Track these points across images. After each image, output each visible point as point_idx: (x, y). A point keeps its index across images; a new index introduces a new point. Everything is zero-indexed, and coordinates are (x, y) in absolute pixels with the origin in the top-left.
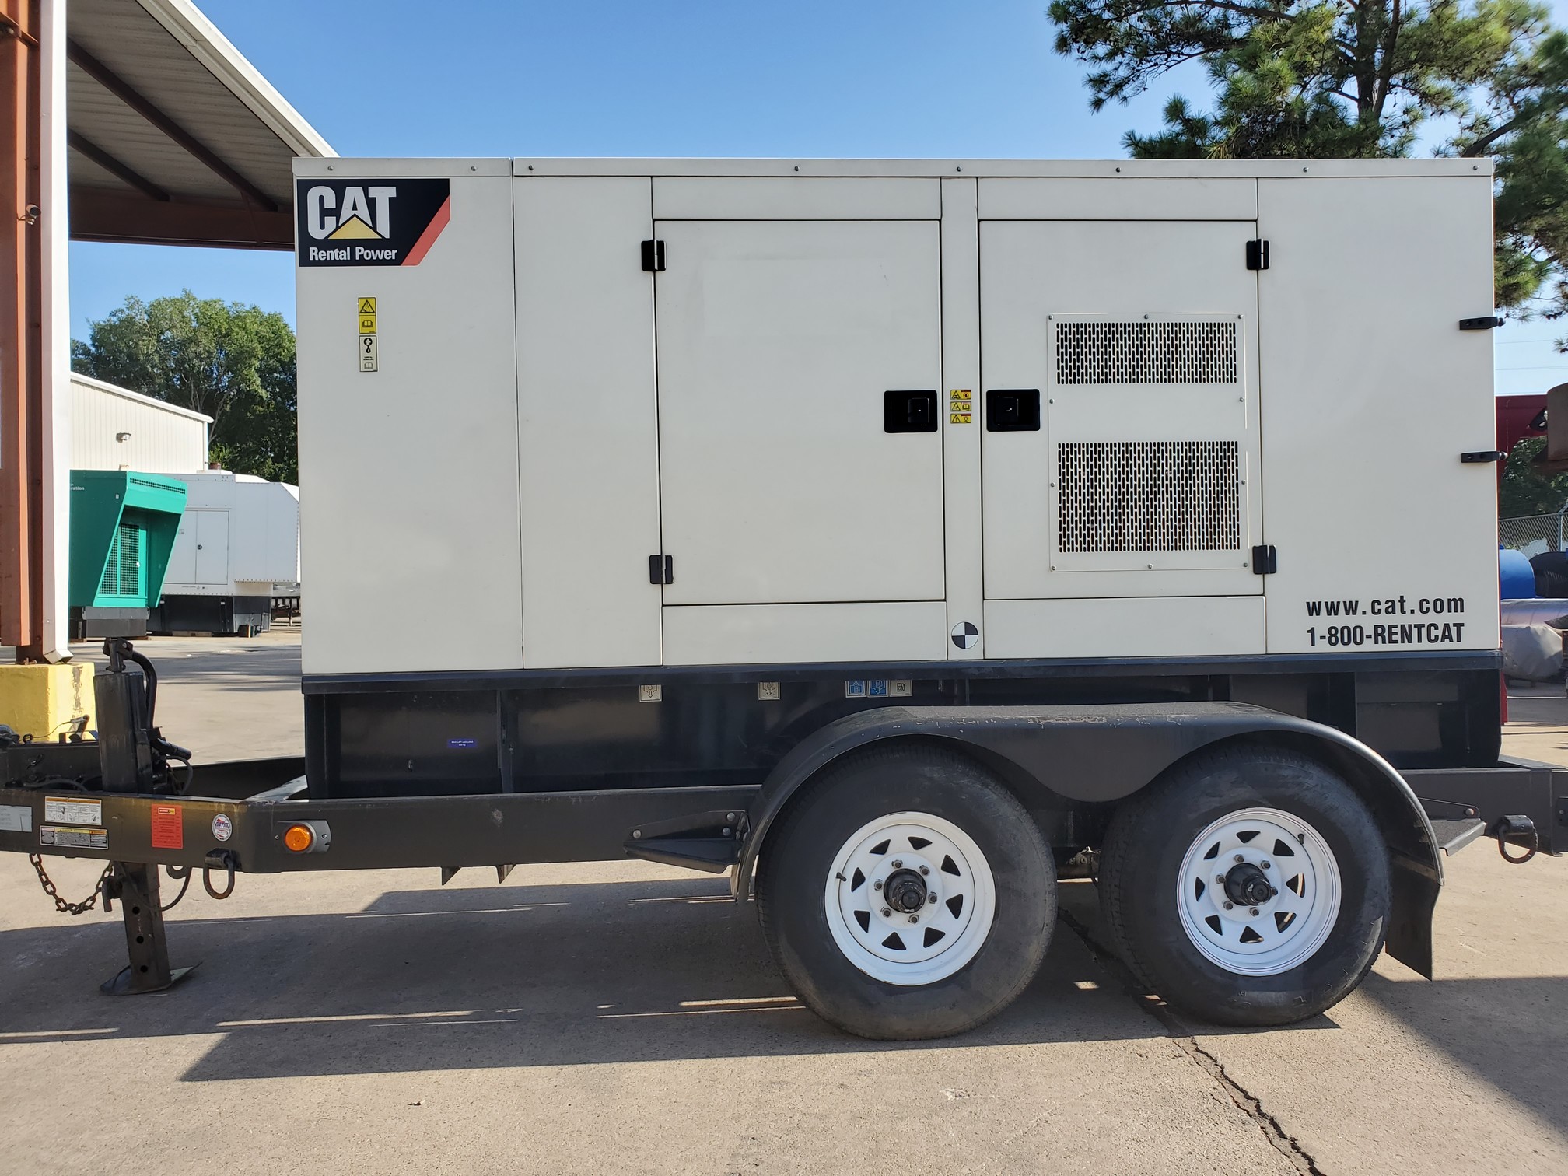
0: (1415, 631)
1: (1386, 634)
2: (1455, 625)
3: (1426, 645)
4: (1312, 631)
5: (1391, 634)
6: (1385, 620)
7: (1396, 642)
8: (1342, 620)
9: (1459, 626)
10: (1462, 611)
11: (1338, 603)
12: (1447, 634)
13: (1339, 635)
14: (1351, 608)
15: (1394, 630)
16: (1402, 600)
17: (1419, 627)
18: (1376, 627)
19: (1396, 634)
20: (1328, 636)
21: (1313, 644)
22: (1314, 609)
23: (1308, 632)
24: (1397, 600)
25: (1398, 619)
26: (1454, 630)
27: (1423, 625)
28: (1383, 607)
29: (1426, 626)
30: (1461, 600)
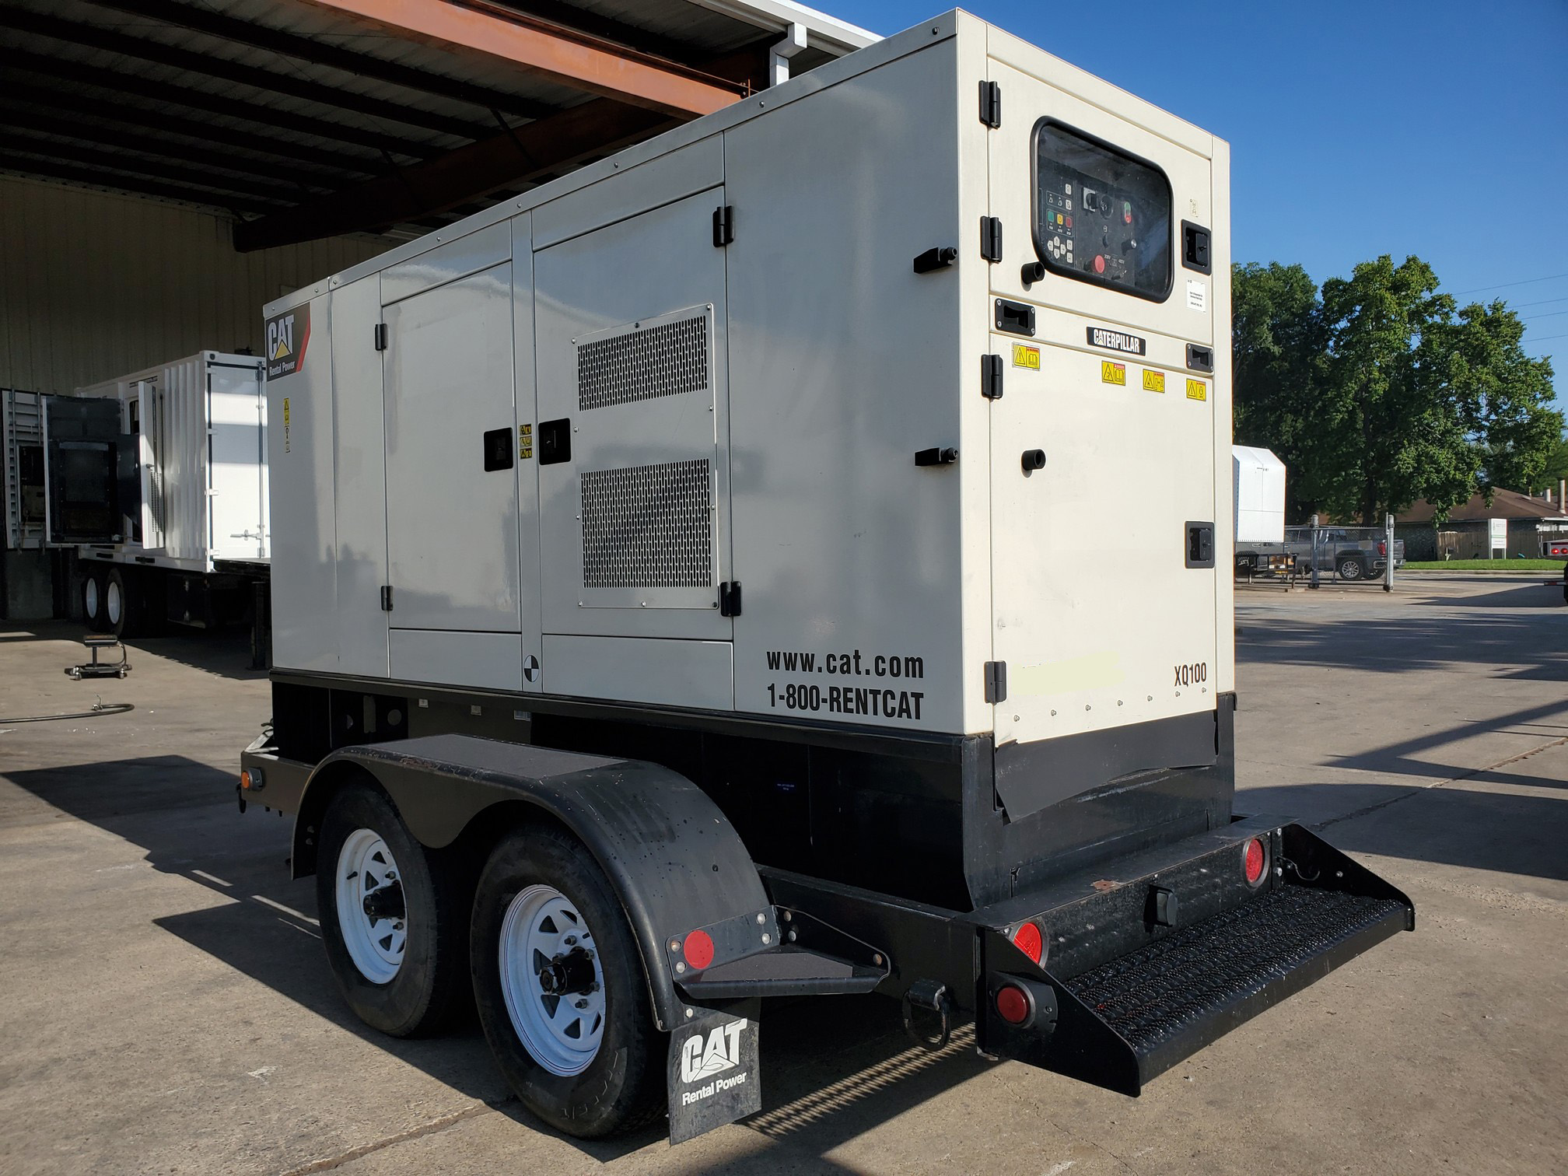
0: (870, 697)
1: (841, 700)
2: (913, 695)
3: (881, 720)
4: (772, 688)
5: (847, 700)
6: (841, 681)
7: (851, 711)
8: (800, 677)
9: (918, 696)
10: (921, 676)
11: (796, 655)
12: (904, 707)
13: (796, 696)
14: (808, 663)
15: (849, 695)
16: (857, 657)
17: (875, 693)
18: (832, 689)
19: (851, 700)
20: (786, 695)
21: (773, 705)
22: (773, 661)
23: (769, 688)
24: (852, 656)
25: (851, 681)
26: (912, 701)
27: (879, 692)
28: (838, 663)
29: (882, 693)
30: (920, 660)
